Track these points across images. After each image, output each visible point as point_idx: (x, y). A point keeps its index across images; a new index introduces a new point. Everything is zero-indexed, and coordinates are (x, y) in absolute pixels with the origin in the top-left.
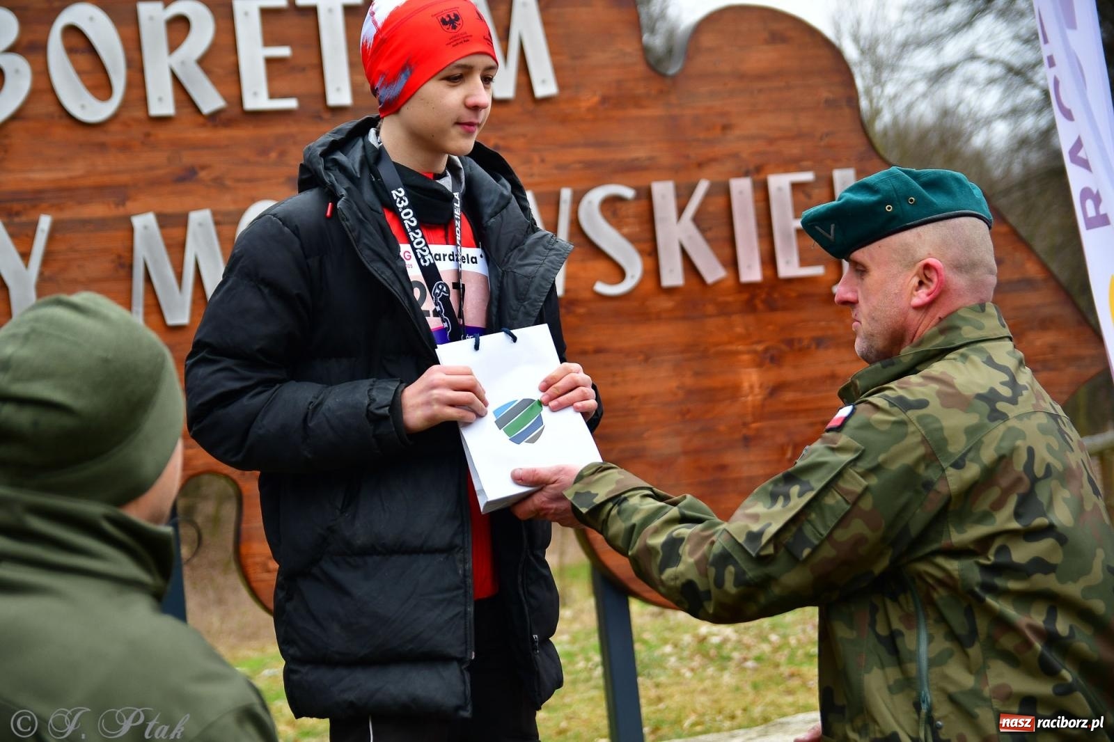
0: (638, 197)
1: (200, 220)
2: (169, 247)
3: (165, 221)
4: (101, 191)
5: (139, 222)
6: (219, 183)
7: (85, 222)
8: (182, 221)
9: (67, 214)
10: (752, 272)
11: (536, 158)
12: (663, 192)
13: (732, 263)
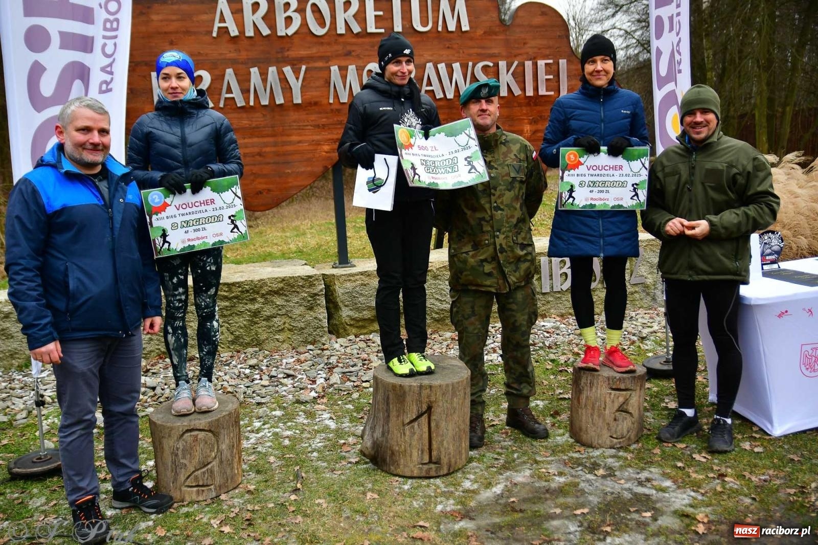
0: (494, 66)
1: (352, 68)
2: (342, 77)
3: (340, 68)
4: (321, 58)
5: (332, 68)
6: (358, 57)
7: (316, 68)
8: (346, 69)
9: (310, 65)
10: (530, 92)
11: (461, 51)
12: (502, 64)
13: (524, 89)
